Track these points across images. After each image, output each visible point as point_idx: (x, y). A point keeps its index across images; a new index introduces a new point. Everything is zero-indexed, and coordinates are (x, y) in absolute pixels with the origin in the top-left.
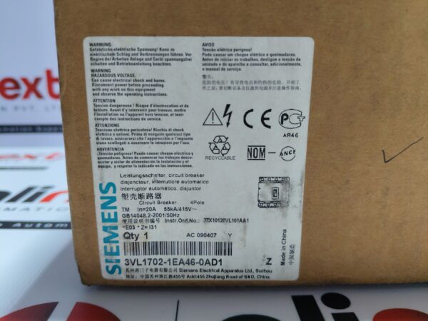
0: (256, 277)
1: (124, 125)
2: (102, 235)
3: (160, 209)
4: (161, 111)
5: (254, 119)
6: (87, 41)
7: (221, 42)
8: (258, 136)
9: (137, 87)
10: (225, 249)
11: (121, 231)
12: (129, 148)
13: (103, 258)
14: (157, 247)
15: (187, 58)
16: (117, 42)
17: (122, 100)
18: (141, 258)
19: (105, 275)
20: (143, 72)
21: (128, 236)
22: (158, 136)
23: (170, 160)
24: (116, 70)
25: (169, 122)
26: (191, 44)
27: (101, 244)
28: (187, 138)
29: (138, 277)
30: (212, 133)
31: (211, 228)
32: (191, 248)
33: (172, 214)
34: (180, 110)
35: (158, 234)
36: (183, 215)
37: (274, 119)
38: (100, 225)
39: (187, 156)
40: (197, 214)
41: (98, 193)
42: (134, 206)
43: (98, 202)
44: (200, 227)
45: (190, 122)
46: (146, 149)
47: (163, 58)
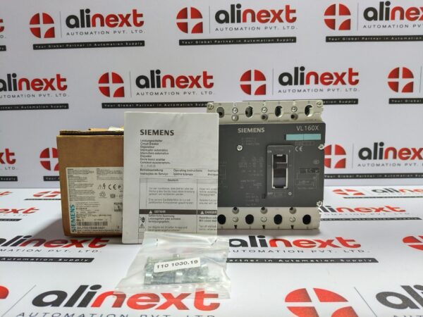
0: (115, 232)
1: (76, 189)
2: (71, 220)
3: (87, 212)
4: (86, 185)
5: (111, 187)
6: (67, 169)
7: (101, 168)
8: (113, 191)
9: (79, 179)
10: (105, 223)
11: (76, 219)
12: (78, 195)
13: (71, 227)
14: (86, 224)
15: (91, 172)
16: (74, 169)
17: (76, 183)
18: (81, 227)
19: (72, 232)
20: (81, 176)
21: (78, 220)
22: (85, 192)
23: (89, 199)
24: (74, 175)
25: (89, 188)
26: (94, 169)
27: (71, 223)
28: (93, 192)
29: (81, 233)
30: (100, 191)
31: (101, 218)
32: (96, 224)
33: (90, 214)
34: (91, 185)
35: (87, 219)
36: (93, 214)
37: (117, 187)
38: (70, 217)
39: (94, 197)
40: (97, 214)
41: (70, 208)
42: (79, 211)
43: (70, 210)
44: (97, 218)
45: (94, 188)
46: (82, 196)
47: (87, 173)
